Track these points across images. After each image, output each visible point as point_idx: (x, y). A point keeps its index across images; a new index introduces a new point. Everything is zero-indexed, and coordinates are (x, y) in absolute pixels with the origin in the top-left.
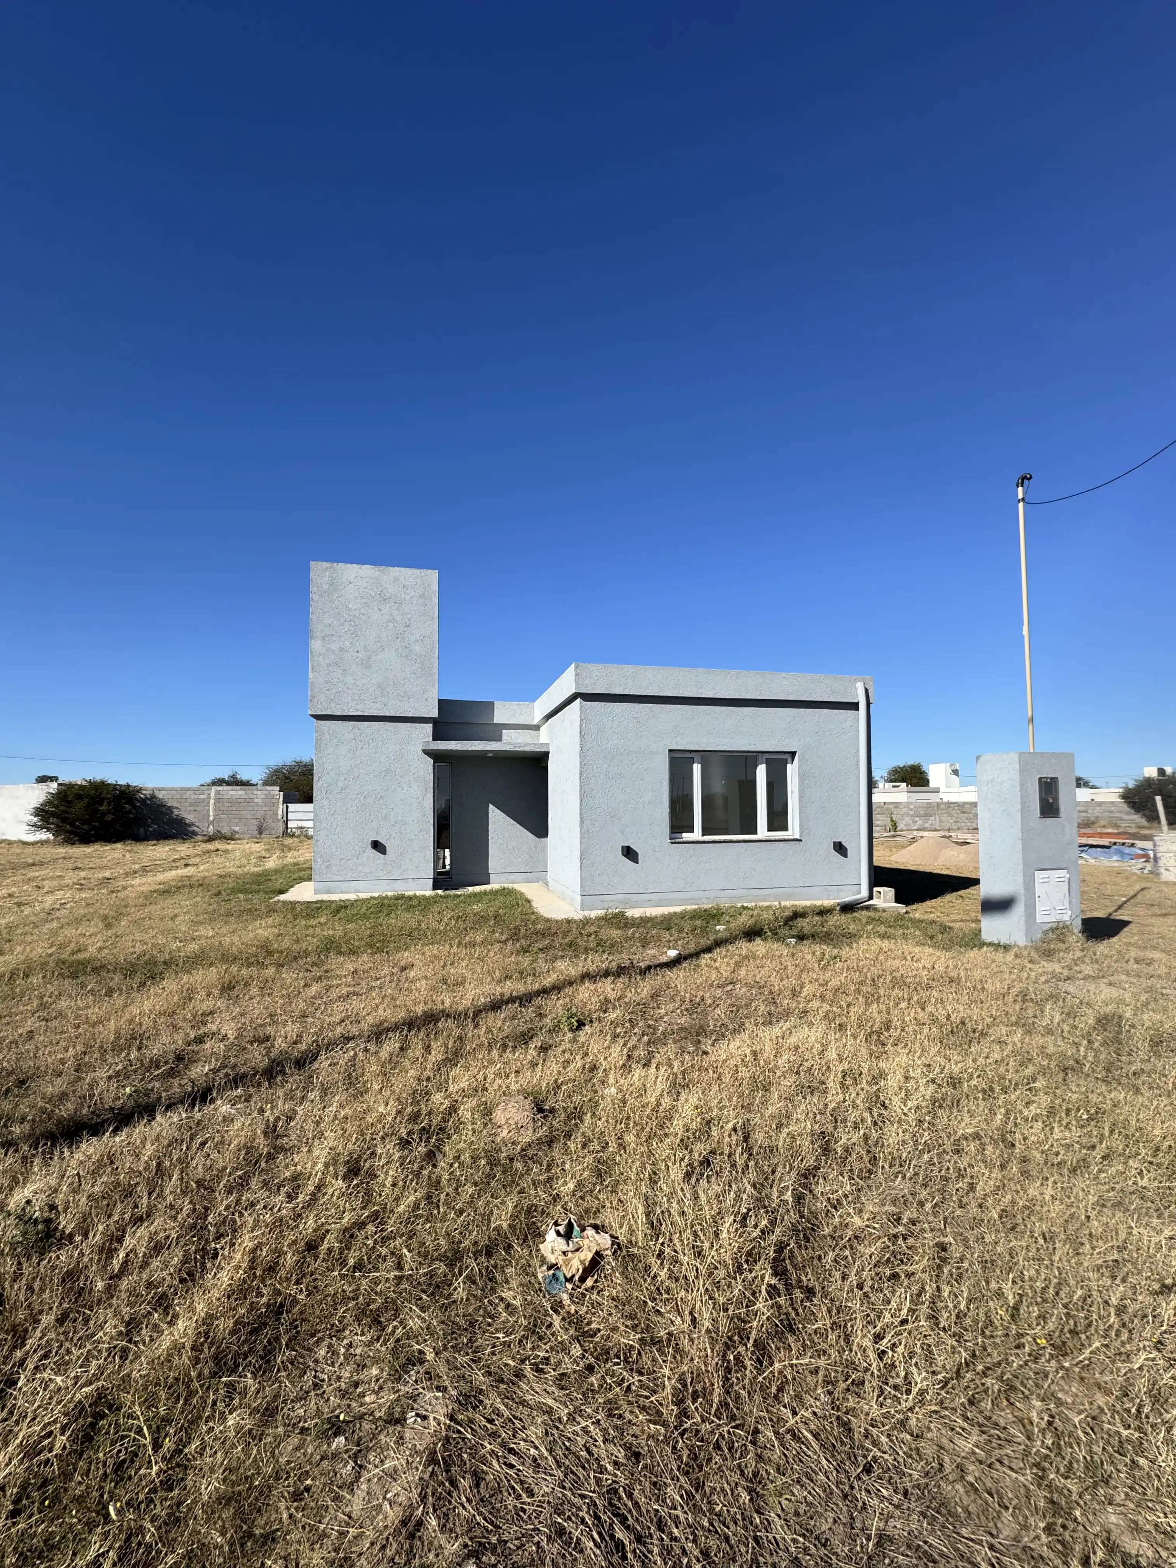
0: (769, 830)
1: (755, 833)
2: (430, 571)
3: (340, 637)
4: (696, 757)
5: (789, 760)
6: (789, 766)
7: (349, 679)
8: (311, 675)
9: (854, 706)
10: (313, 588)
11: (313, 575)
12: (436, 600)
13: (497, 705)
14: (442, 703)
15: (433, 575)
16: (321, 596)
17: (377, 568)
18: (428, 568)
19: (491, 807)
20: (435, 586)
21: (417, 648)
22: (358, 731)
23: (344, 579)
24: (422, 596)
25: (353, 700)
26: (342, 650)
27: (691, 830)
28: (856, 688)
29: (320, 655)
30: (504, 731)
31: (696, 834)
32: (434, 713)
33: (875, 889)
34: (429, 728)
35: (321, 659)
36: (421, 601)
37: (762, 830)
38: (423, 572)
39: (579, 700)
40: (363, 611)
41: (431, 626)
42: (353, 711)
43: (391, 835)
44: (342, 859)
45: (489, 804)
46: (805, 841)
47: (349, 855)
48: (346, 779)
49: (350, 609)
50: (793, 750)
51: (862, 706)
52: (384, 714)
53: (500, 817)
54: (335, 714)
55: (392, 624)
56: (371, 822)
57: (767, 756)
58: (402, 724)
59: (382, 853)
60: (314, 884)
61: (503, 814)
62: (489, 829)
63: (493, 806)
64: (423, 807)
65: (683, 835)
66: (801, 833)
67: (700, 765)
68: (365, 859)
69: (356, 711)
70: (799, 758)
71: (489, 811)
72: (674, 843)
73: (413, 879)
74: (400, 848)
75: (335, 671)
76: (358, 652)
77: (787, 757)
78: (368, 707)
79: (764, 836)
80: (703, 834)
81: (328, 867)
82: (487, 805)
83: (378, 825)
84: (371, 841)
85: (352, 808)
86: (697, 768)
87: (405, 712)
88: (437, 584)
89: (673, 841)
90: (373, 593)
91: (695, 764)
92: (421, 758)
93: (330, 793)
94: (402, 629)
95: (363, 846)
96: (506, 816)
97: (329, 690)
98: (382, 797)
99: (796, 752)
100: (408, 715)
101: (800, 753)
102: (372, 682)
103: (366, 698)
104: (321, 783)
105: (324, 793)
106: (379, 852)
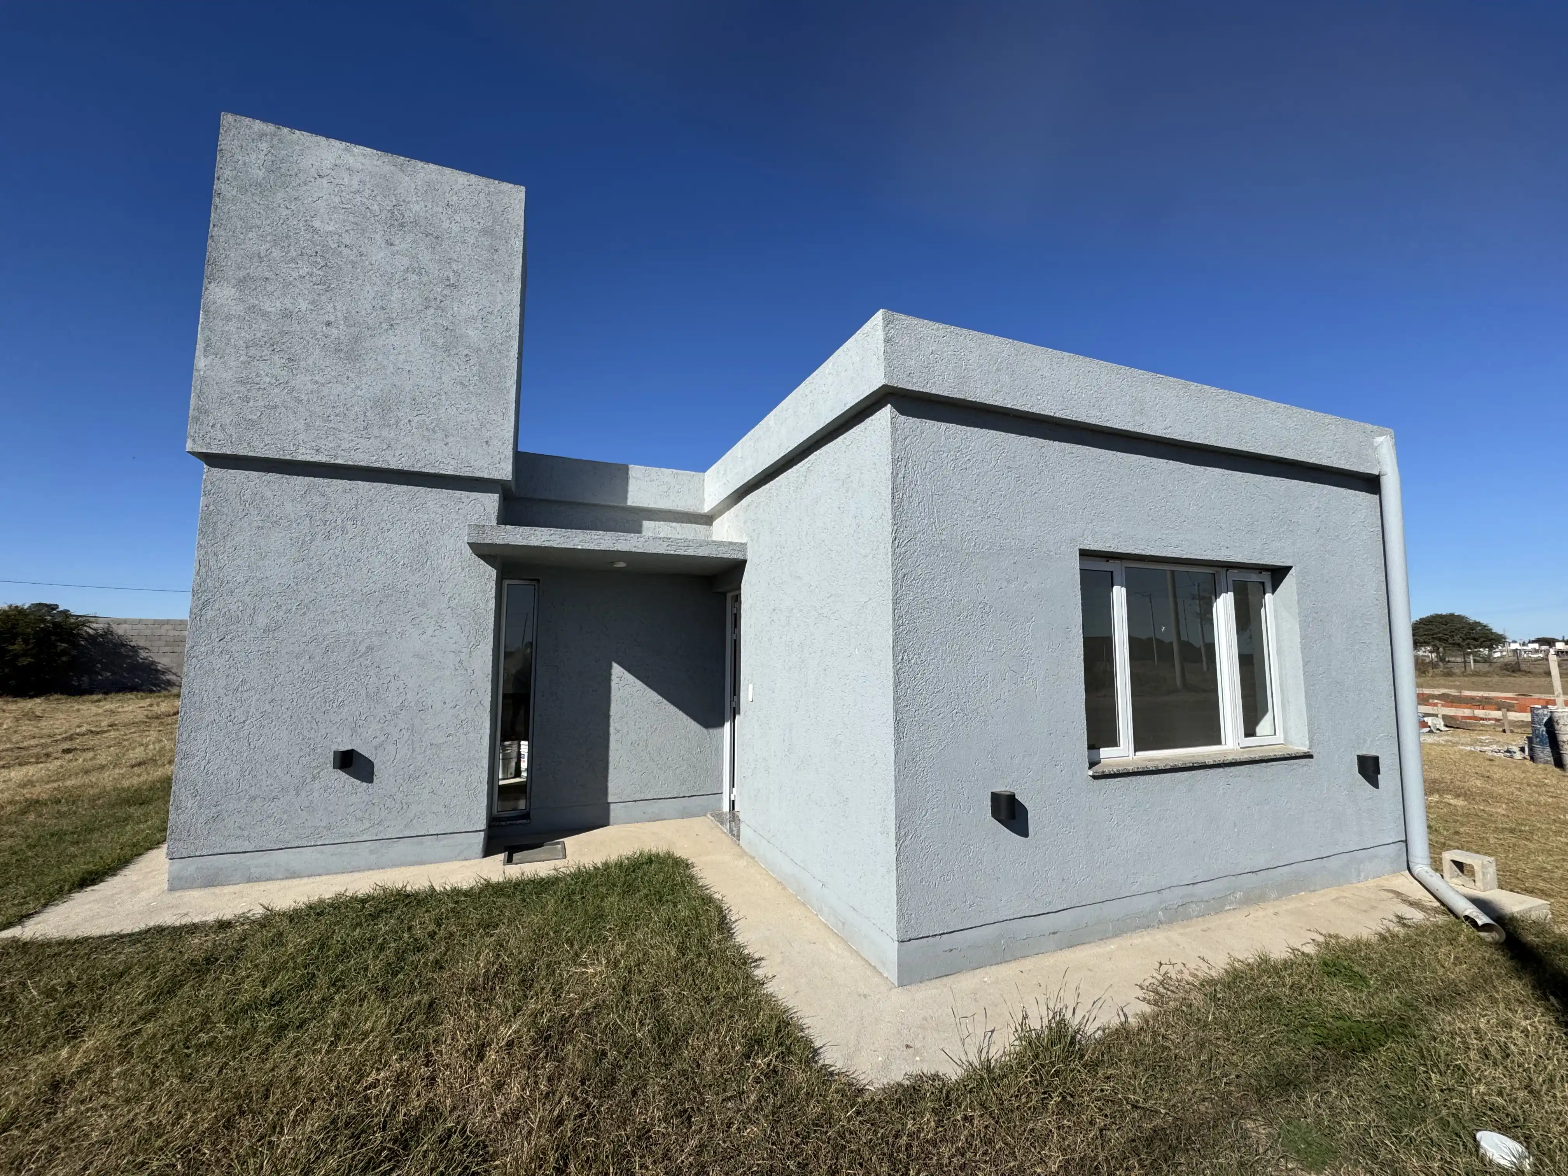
0: (1245, 736)
1: (1221, 743)
2: (506, 187)
3: (286, 285)
4: (1117, 567)
5: (1268, 586)
6: (1268, 596)
7: (302, 381)
8: (201, 362)
9: (1373, 484)
10: (224, 171)
11: (226, 142)
12: (518, 244)
13: (636, 472)
14: (520, 459)
15: (514, 194)
16: (243, 190)
17: (388, 158)
18: (502, 178)
19: (617, 670)
20: (517, 215)
21: (472, 333)
22: (316, 499)
23: (305, 163)
24: (487, 232)
25: (308, 427)
26: (286, 314)
27: (1113, 741)
28: (1375, 450)
29: (228, 318)
30: (644, 523)
31: (1123, 750)
32: (505, 471)
34: (491, 502)
35: (231, 327)
36: (486, 241)
37: (1233, 739)
38: (494, 185)
39: (887, 412)
40: (347, 240)
41: (505, 293)
42: (308, 451)
43: (383, 738)
44: (253, 799)
45: (615, 665)
46: (1309, 756)
47: (275, 786)
48: (281, 606)
49: (316, 231)
50: (1281, 564)
51: (1391, 485)
52: (384, 465)
53: (635, 689)
54: (259, 455)
55: (415, 277)
56: (339, 706)
57: (1234, 575)
58: (429, 489)
59: (363, 780)
60: (171, 866)
61: (639, 683)
62: (611, 713)
63: (622, 669)
64: (470, 671)
65: (1105, 753)
66: (1311, 740)
67: (1124, 590)
68: (316, 794)
69: (314, 452)
70: (1289, 582)
71: (613, 677)
72: (1095, 777)
73: (437, 835)
74: (408, 764)
75: (266, 358)
76: (328, 324)
77: (1266, 578)
78: (345, 445)
79: (1238, 748)
80: (1135, 751)
81: (214, 819)
82: (610, 667)
83: (358, 713)
84: (335, 752)
85: (291, 673)
86: (1119, 595)
87: (437, 464)
88: (522, 213)
89: (1091, 773)
90: (375, 207)
91: (1115, 588)
92: (469, 566)
93: (232, 639)
94: (439, 290)
95: (314, 764)
96: (645, 686)
97: (246, 399)
98: (370, 648)
99: (1290, 568)
100: (442, 472)
101: (1292, 571)
102: (359, 393)
103: (342, 426)
104: (210, 614)
105: (217, 640)
106: (354, 780)
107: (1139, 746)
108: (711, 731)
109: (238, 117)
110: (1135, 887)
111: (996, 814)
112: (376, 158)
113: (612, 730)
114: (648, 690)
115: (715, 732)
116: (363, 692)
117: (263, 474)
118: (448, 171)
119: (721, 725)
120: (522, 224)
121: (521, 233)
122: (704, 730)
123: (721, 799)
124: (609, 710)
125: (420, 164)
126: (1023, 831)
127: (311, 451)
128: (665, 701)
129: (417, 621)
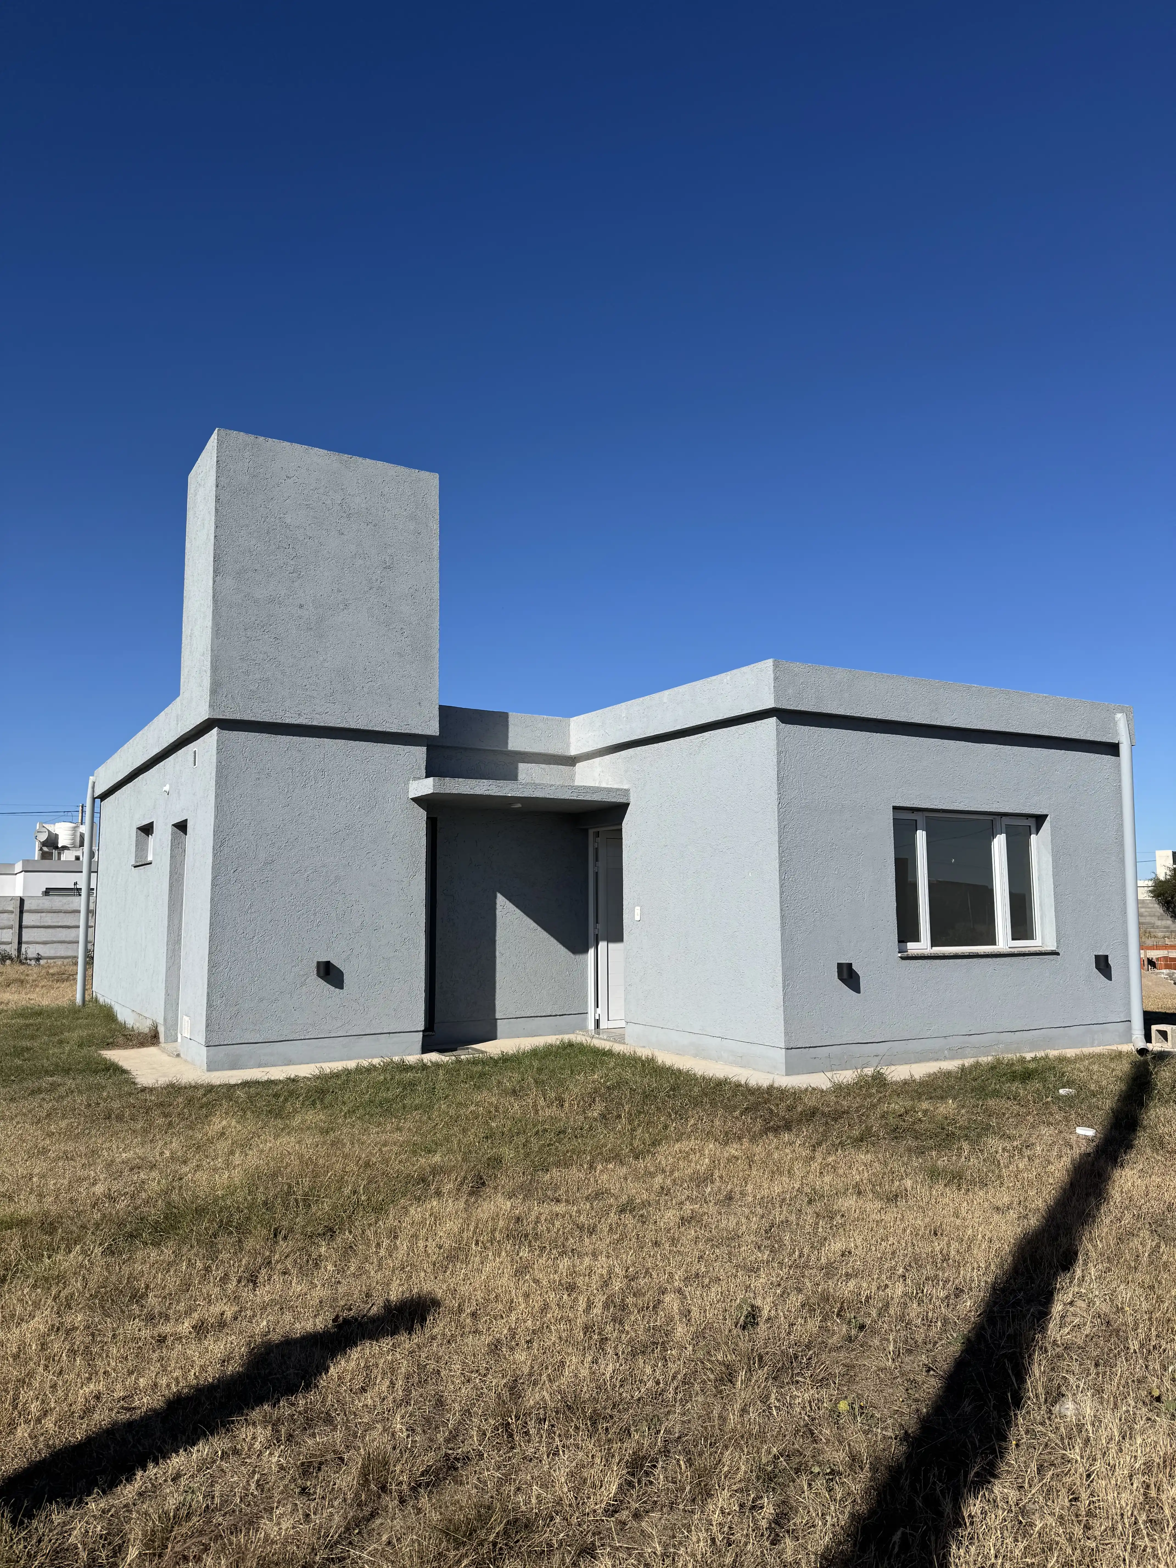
0: (1013, 939)
1: (994, 943)
2: (425, 475)
3: (269, 574)
4: (919, 818)
5: (1033, 829)
6: (1033, 837)
7: (285, 656)
9: (1113, 749)
12: (435, 526)
13: (514, 719)
14: (446, 713)
15: (431, 481)
17: (336, 456)
18: (421, 468)
19: (500, 899)
20: (434, 501)
21: (405, 608)
22: (296, 754)
23: (277, 467)
24: (411, 517)
25: (292, 695)
26: (271, 600)
27: (916, 939)
28: (1115, 724)
30: (521, 766)
31: (923, 945)
32: (433, 728)
33: (1154, 1028)
34: (420, 753)
36: (411, 526)
37: (1004, 940)
38: (417, 474)
39: (773, 720)
40: (310, 532)
41: (427, 572)
42: (293, 715)
43: (349, 952)
44: (261, 1000)
45: (499, 895)
46: (1058, 954)
47: (276, 990)
48: (274, 843)
49: (288, 526)
50: (1039, 813)
51: (1124, 750)
52: (347, 726)
53: (515, 917)
54: (259, 720)
55: (361, 562)
56: (318, 926)
57: (1006, 821)
58: (375, 744)
59: (336, 987)
60: (207, 1051)
61: (518, 911)
62: (497, 938)
63: (504, 898)
64: (409, 897)
65: (910, 945)
66: (1058, 941)
67: (924, 833)
68: (304, 997)
69: (297, 716)
70: (1046, 826)
71: (498, 906)
72: (902, 958)
73: (389, 1033)
74: (368, 974)
75: (259, 638)
76: (301, 606)
77: (1032, 823)
78: (319, 709)
79: (1007, 947)
80: (932, 947)
81: (236, 1015)
82: (496, 897)
83: (331, 931)
84: (318, 963)
85: (283, 899)
86: (921, 837)
87: (384, 724)
88: (437, 498)
89: (900, 955)
90: (329, 502)
91: (918, 831)
92: (407, 808)
93: (242, 871)
94: (379, 572)
95: (301, 973)
96: (522, 913)
97: (247, 673)
98: (337, 878)
99: (1047, 816)
100: (388, 730)
101: (1048, 818)
102: (326, 665)
103: (315, 694)
104: (226, 850)
105: (232, 871)
106: (330, 986)
107: (933, 944)
108: (577, 957)
109: (229, 431)
110: (929, 1033)
111: (840, 977)
112: (327, 458)
113: (497, 954)
114: (526, 918)
115: (580, 957)
116: (333, 915)
117: (257, 734)
118: (380, 464)
119: (586, 951)
120: (438, 508)
121: (437, 517)
122: (572, 955)
123: (586, 1019)
124: (495, 935)
125: (360, 459)
126: (857, 990)
127: (295, 715)
128: (539, 928)
129: (371, 855)
